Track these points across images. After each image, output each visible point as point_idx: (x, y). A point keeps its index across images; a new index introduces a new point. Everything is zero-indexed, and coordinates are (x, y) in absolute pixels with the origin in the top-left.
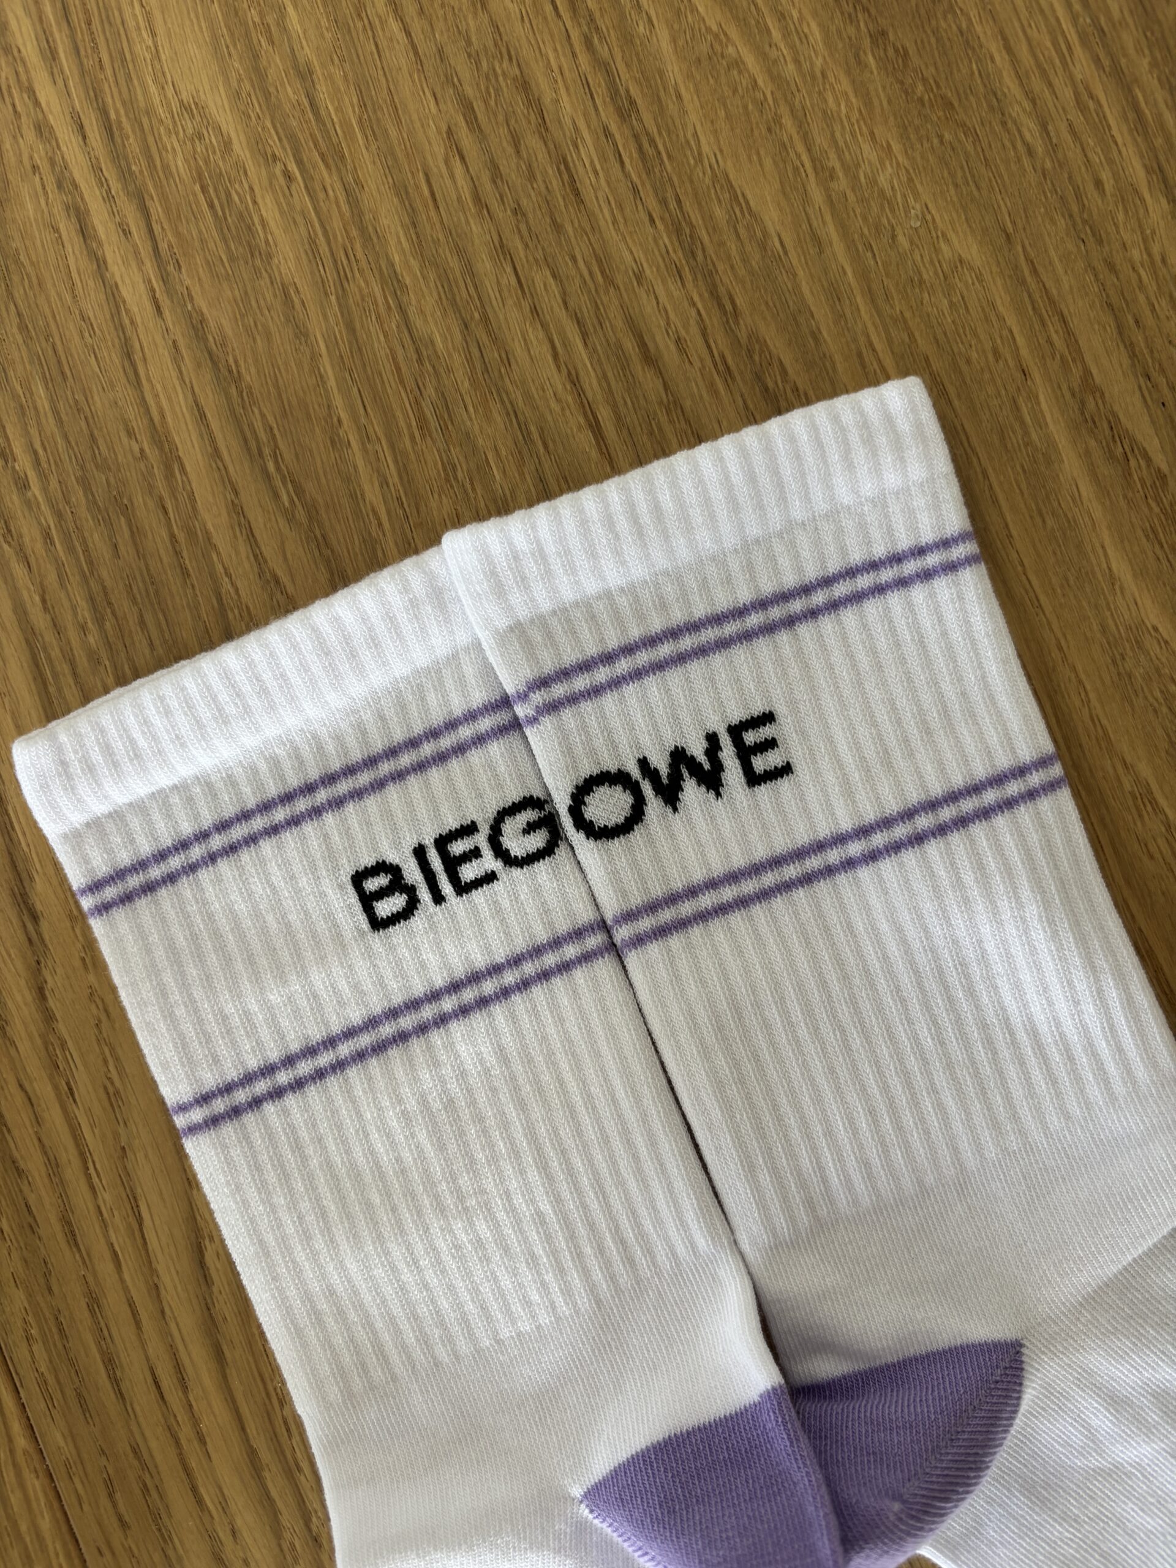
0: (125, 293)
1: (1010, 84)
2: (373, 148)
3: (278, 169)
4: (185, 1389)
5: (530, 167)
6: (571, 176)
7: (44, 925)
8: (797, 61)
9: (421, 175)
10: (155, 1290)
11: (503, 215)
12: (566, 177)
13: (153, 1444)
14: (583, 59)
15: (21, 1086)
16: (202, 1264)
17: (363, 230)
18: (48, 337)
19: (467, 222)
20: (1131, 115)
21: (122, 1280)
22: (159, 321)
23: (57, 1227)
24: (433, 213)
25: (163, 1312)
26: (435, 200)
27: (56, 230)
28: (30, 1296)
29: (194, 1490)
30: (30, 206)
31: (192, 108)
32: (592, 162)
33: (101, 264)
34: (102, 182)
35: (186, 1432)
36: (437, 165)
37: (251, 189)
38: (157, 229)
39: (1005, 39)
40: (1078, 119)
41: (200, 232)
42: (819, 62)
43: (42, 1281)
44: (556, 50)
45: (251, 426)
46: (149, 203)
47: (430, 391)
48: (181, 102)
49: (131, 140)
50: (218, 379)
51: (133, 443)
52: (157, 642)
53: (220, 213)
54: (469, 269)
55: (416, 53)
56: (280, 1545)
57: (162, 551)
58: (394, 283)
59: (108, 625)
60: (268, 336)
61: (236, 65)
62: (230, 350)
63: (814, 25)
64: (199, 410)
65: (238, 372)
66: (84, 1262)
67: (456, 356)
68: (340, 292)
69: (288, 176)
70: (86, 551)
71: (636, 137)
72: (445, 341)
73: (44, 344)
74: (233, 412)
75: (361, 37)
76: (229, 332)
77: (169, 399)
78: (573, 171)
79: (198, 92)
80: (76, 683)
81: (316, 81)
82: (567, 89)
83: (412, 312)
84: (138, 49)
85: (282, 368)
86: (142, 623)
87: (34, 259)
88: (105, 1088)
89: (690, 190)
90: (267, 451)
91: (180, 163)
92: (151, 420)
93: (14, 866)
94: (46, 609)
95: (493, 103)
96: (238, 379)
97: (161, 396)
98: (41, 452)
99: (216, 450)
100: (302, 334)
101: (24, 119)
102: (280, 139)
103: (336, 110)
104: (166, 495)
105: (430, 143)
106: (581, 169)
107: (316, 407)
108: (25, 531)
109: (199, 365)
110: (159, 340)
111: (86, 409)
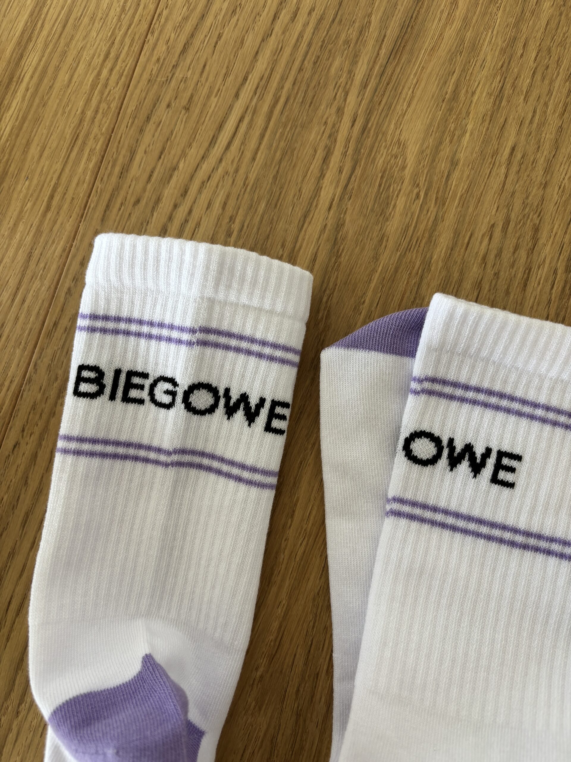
0: (322, 193)
2: (459, 209)
3: (415, 191)
5: (514, 262)
6: (528, 277)
9: (469, 233)
11: (490, 272)
12: (526, 276)
17: (430, 236)
18: (282, 188)
19: (474, 264)
22: (327, 213)
24: (463, 250)
26: (467, 246)
27: (316, 151)
30: (313, 136)
31: (401, 145)
32: (541, 278)
33: (322, 175)
34: (346, 147)
36: (478, 235)
37: (400, 190)
38: (353, 178)
41: (368, 192)
44: (560, 225)
45: (329, 278)
46: (357, 167)
48: (399, 139)
49: (369, 140)
50: (331, 251)
51: (281, 250)
53: (381, 190)
55: (503, 187)
58: (426, 265)
60: (363, 249)
61: (431, 141)
62: (344, 244)
64: (315, 257)
65: (341, 254)
66: (21, 536)
68: (403, 253)
69: (418, 196)
71: (566, 282)
73: (278, 189)
74: (327, 267)
75: (487, 165)
76: (350, 236)
77: (307, 244)
78: (530, 276)
79: (408, 140)
81: (456, 169)
82: (553, 243)
83: (425, 281)
84: (399, 107)
85: (358, 266)
87: (299, 155)
91: (380, 161)
92: (295, 247)
95: (518, 227)
96: (338, 256)
97: (305, 241)
98: (245, 227)
100: (376, 258)
101: (336, 102)
102: (425, 180)
103: (456, 185)
105: (482, 224)
106: (534, 277)
107: (359, 290)
109: (328, 240)
110: (321, 219)
111: (274, 224)
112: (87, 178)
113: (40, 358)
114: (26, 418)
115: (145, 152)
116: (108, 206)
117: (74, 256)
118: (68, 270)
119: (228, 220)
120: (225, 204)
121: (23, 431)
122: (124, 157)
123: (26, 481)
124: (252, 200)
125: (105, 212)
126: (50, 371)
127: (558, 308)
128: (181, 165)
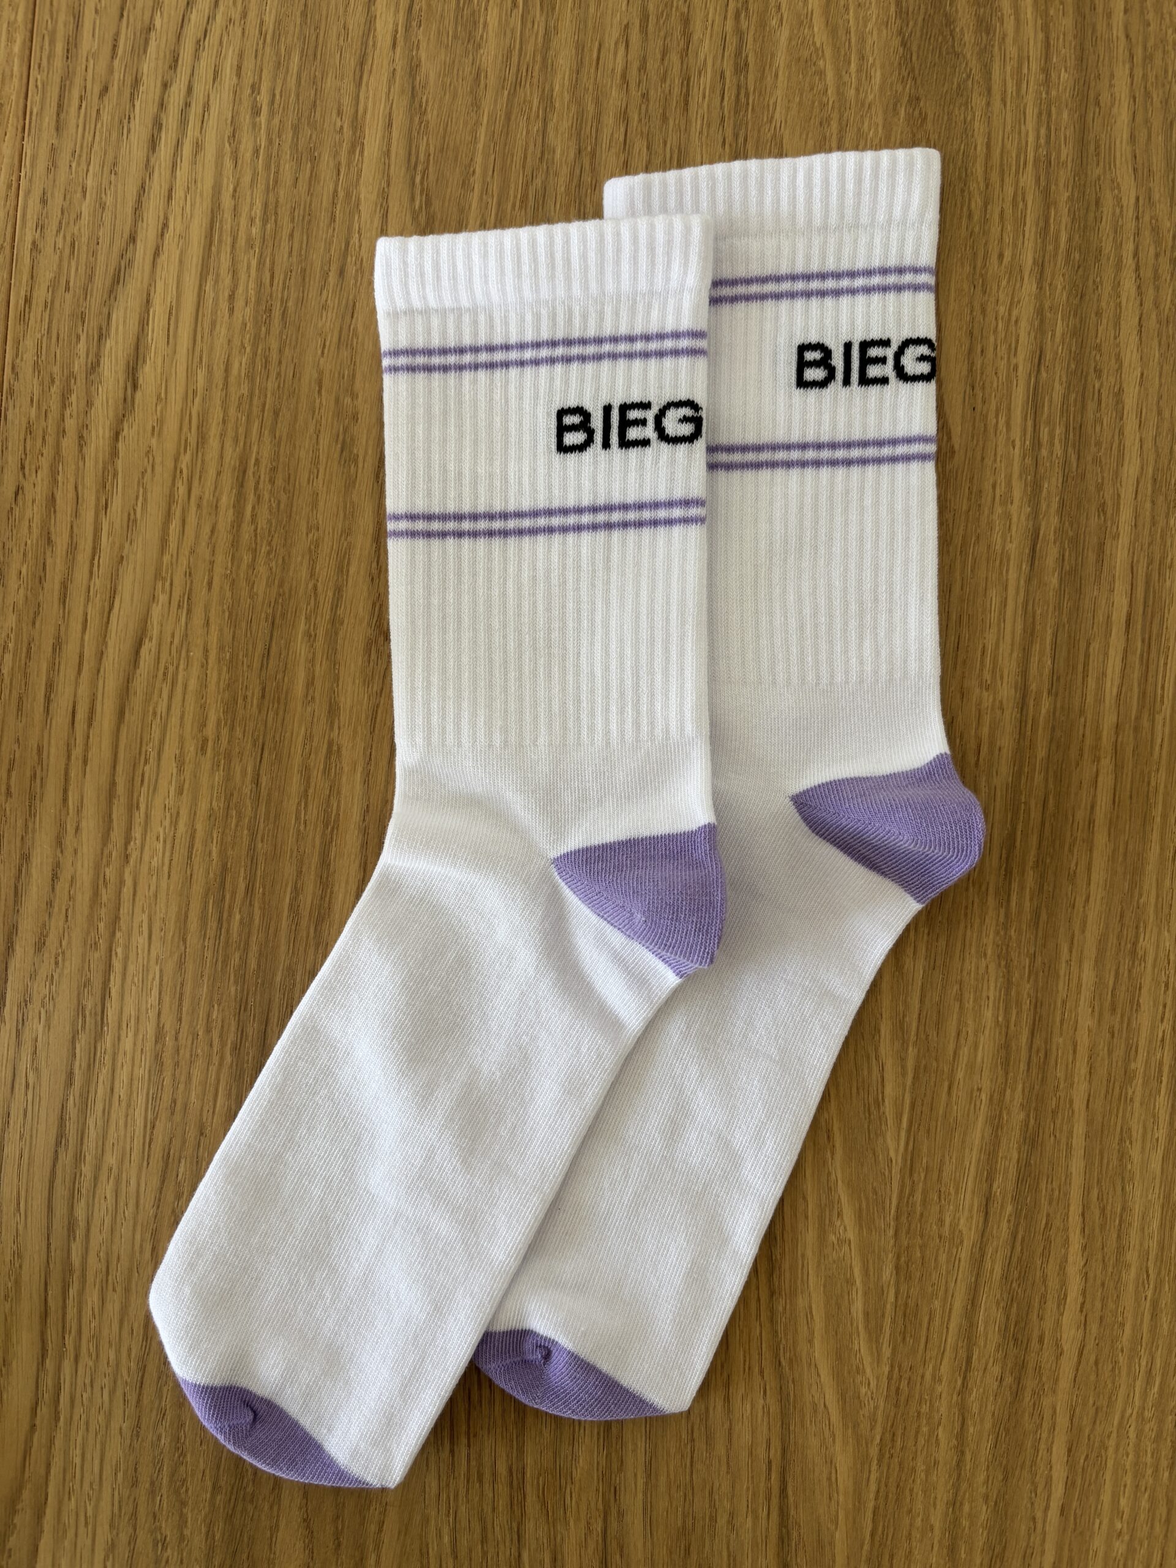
0: (378, 25)
1: (979, 170)
2: (576, 12)
4: (90, 725)
5: (666, 72)
6: (688, 91)
7: (138, 394)
8: (857, 90)
9: (597, 44)
10: (100, 655)
11: (635, 94)
12: (684, 90)
13: (53, 750)
14: (730, 23)
15: (76, 488)
16: (137, 652)
17: (544, 59)
18: (317, 28)
19: (611, 87)
20: (1042, 224)
21: (82, 640)
22: (391, 53)
23: (57, 587)
24: (593, 71)
25: (99, 671)
26: (598, 63)
28: (19, 621)
29: (65, 791)
32: (705, 89)
35: (77, 752)
36: (610, 44)
39: (989, 138)
40: (1009, 211)
41: (443, 10)
42: (870, 97)
43: (31, 615)
45: (418, 148)
47: (538, 182)
50: (411, 106)
51: (339, 120)
52: (295, 253)
54: (598, 117)
56: (102, 850)
57: (325, 198)
58: (548, 101)
59: (269, 226)
60: (455, 96)
62: (426, 93)
63: (878, 74)
64: (389, 121)
65: (426, 109)
66: (64, 617)
67: (564, 167)
68: (512, 92)
70: (277, 172)
71: (739, 87)
72: (562, 154)
73: (312, 31)
74: (410, 133)
76: (431, 81)
77: (374, 104)
78: (691, 89)
80: (232, 252)
82: (711, 36)
83: (551, 126)
85: (454, 120)
86: (291, 236)
88: (129, 514)
89: (756, 136)
90: (420, 168)
92: (357, 111)
93: (137, 348)
94: (234, 196)
95: (661, 22)
96: (423, 114)
97: (370, 100)
98: (278, 97)
99: (389, 151)
100: (476, 104)
104: (344, 162)
105: (611, 27)
106: (696, 90)
107: (464, 155)
108: (244, 141)
109: (403, 92)
110: (385, 63)
111: (319, 84)
112: (16, 68)
113: (17, 355)
114: (22, 448)
115: (97, 11)
116: (60, 106)
117: (28, 193)
118: (24, 215)
119: (249, 91)
120: (239, 68)
121: (23, 468)
122: (65, 25)
123: (49, 538)
124: (278, 54)
125: (58, 115)
126: (39, 372)
127: (735, 125)
128: (158, 22)
